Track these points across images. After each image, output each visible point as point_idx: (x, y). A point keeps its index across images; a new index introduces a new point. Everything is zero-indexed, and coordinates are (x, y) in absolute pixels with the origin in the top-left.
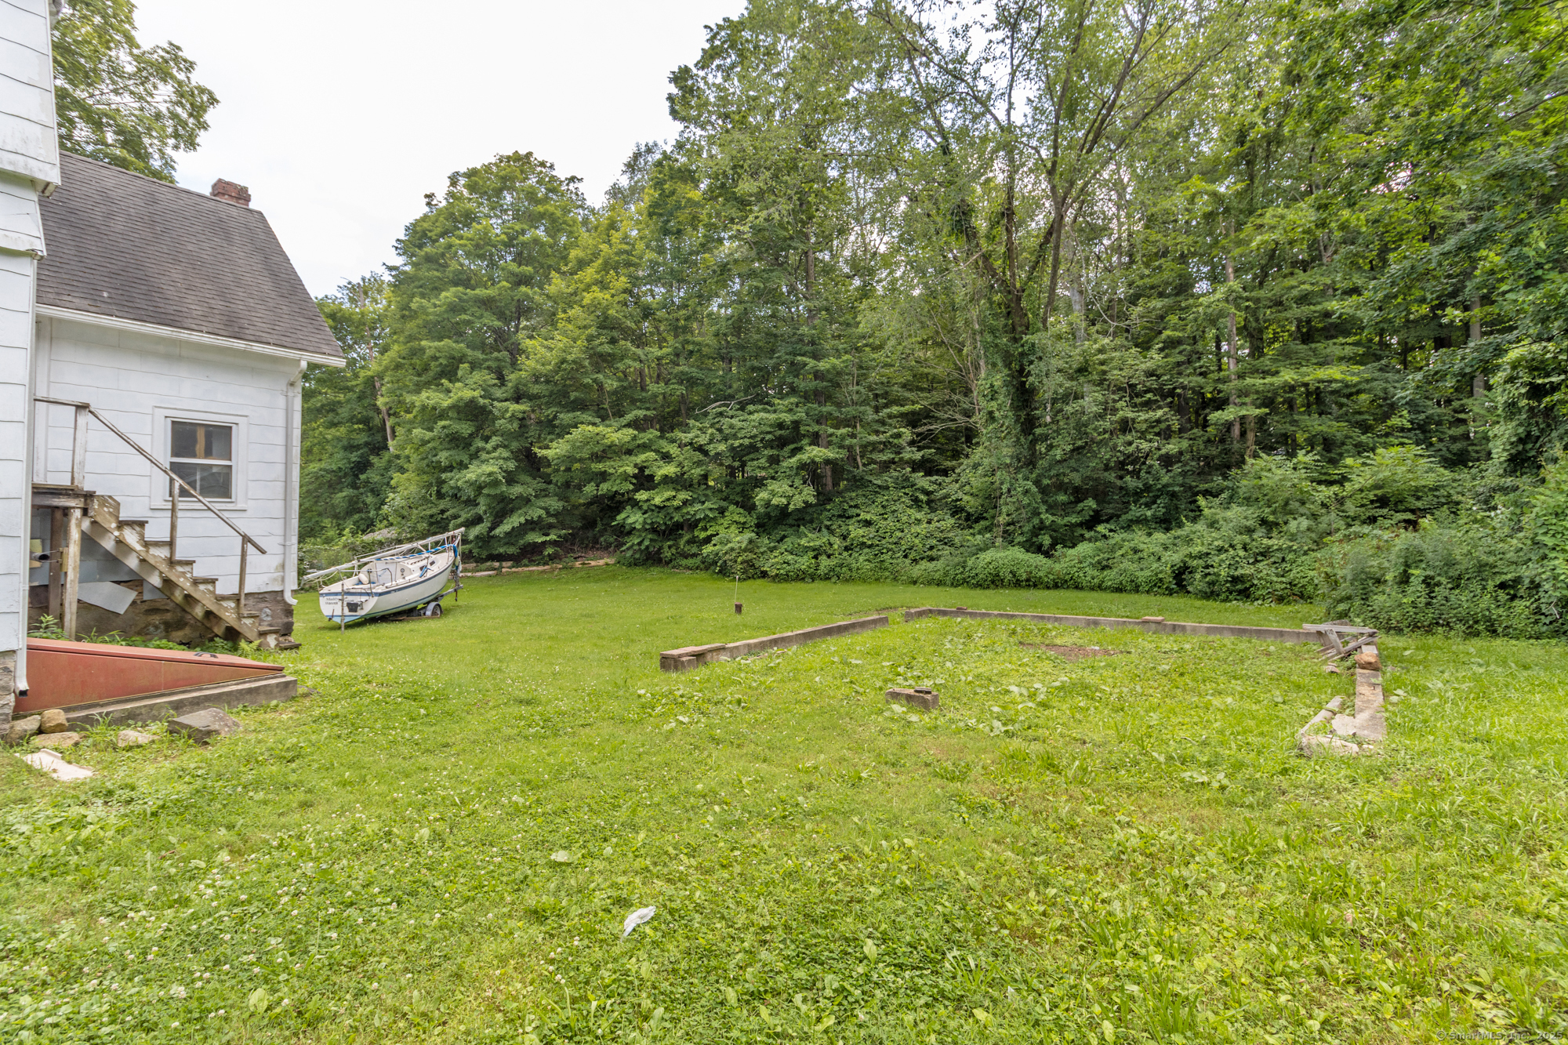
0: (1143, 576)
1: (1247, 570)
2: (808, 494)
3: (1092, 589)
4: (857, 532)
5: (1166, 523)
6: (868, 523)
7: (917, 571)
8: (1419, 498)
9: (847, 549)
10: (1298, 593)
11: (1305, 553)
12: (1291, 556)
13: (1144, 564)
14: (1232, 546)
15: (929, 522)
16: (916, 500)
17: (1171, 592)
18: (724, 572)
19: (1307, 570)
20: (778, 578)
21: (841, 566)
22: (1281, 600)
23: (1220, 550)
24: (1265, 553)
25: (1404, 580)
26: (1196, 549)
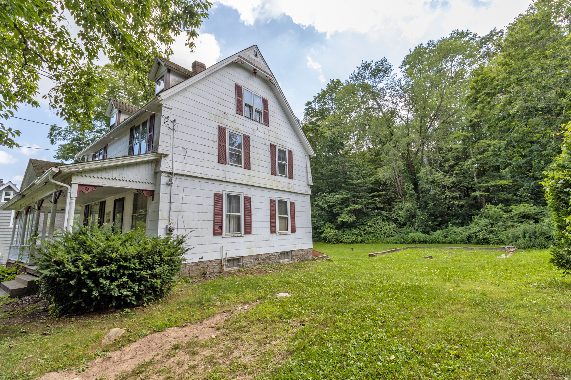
0: (458, 239)
1: (487, 236)
2: (354, 218)
3: (443, 243)
4: (368, 229)
5: (462, 224)
6: (370, 226)
7: (389, 239)
8: (536, 215)
9: (365, 234)
10: (501, 242)
11: (502, 231)
12: (498, 232)
13: (458, 236)
14: (482, 230)
15: (389, 225)
16: (383, 219)
17: (467, 243)
18: (329, 242)
19: (503, 236)
20: (345, 243)
21: (365, 239)
22: (497, 244)
23: (479, 231)
24: (492, 232)
25: (524, 237)
26: (472, 231)
